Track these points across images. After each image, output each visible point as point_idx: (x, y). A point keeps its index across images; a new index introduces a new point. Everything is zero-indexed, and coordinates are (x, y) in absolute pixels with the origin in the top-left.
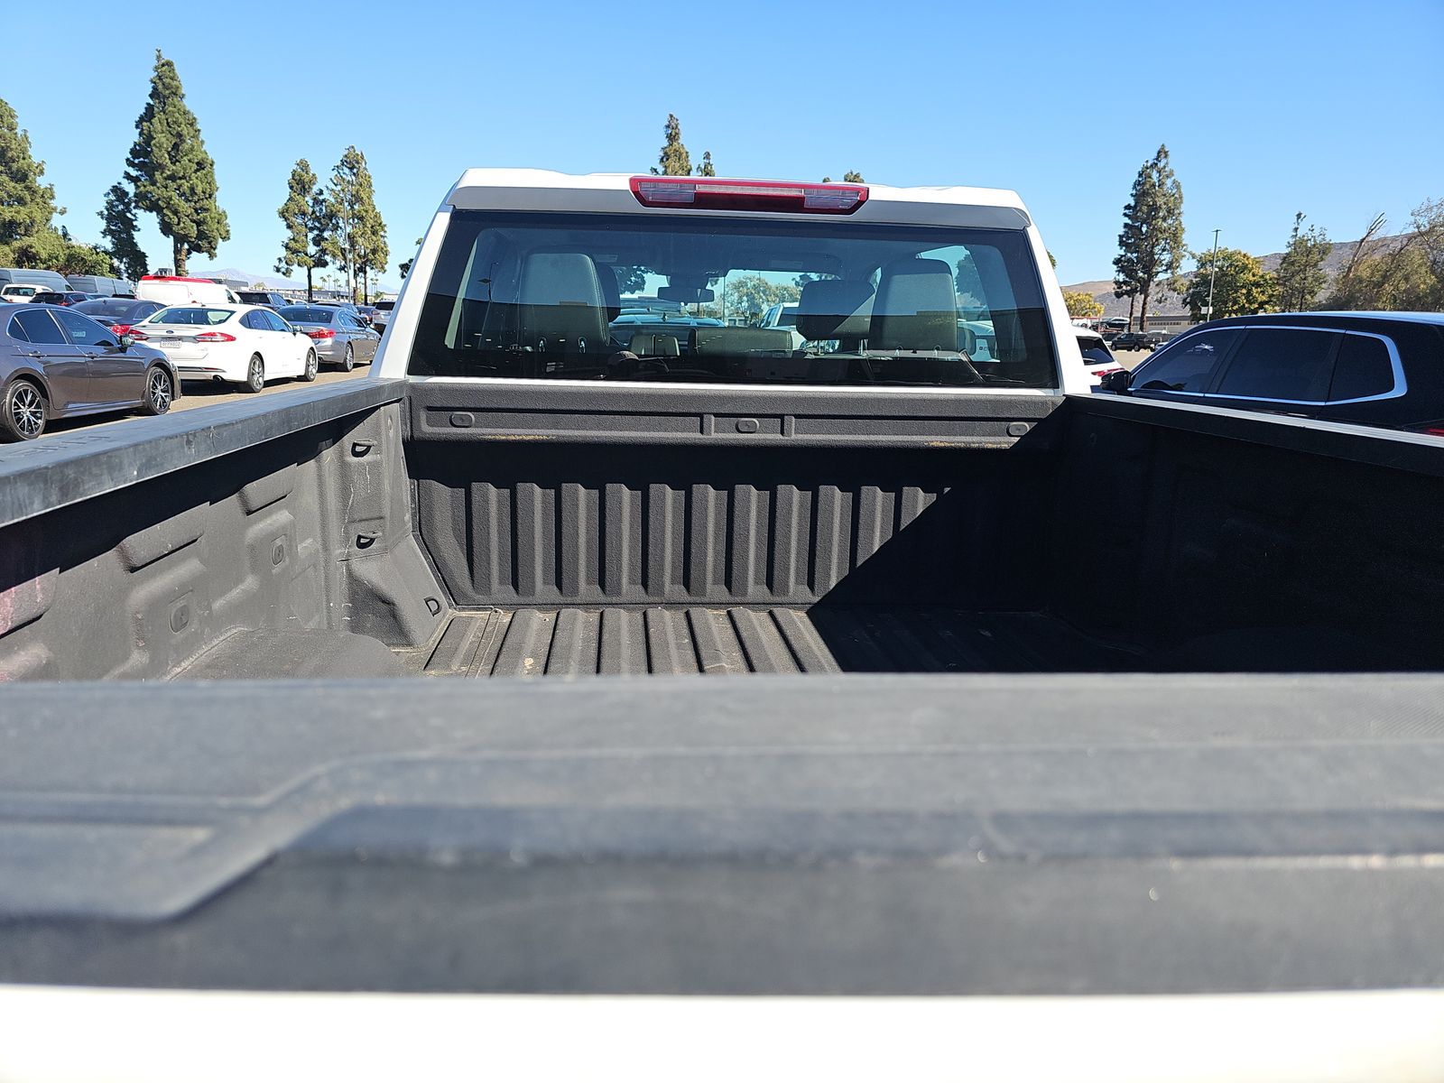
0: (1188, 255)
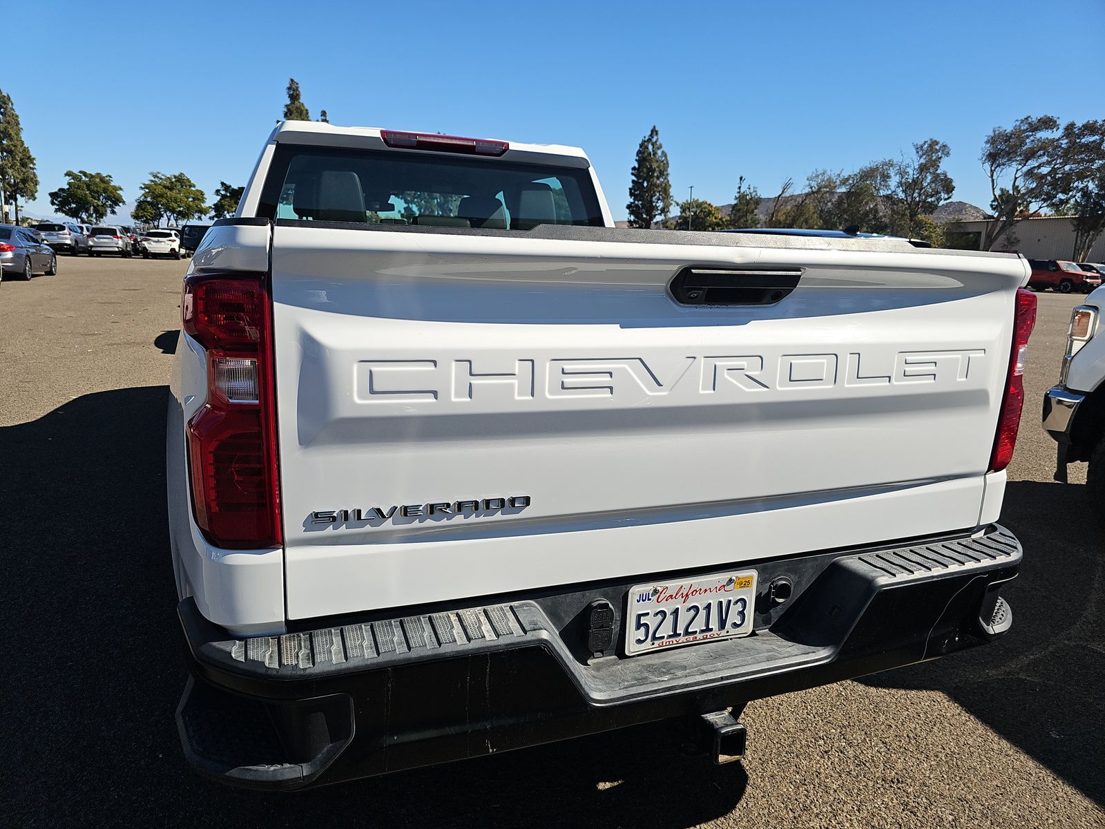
0: (674, 203)
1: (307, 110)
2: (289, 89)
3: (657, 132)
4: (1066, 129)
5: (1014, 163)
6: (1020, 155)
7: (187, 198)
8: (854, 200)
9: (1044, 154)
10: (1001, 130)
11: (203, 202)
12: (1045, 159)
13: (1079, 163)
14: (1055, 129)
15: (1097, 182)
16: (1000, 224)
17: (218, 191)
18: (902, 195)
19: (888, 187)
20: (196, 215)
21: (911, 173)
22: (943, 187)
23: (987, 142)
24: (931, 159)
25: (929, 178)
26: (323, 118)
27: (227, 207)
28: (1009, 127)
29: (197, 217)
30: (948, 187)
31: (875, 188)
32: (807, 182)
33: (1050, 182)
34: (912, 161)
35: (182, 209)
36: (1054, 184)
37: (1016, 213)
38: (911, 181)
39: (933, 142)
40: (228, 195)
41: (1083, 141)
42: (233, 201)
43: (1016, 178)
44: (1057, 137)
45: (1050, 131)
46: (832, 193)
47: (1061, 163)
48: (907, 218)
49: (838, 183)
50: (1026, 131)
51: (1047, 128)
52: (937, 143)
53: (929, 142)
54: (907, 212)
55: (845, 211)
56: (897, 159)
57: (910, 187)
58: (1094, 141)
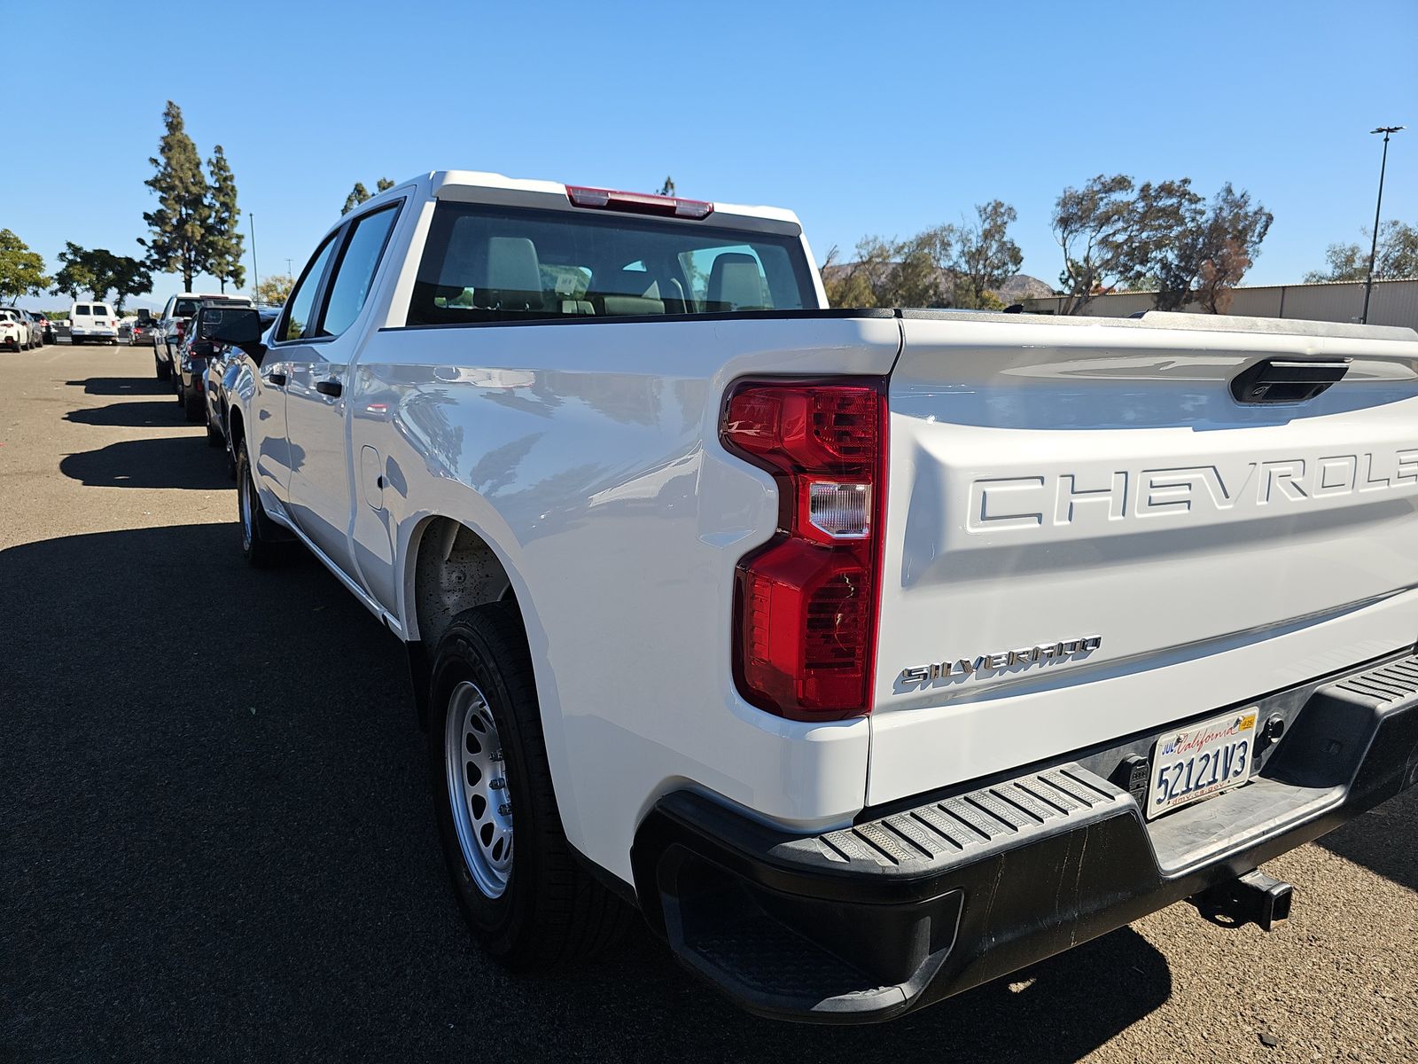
1: (193, 144)
2: (167, 114)
3: (672, 185)
4: (1142, 190)
5: (1088, 230)
6: (1094, 220)
7: (16, 265)
8: (912, 273)
9: (1119, 219)
10: (1072, 191)
11: (41, 270)
12: (1120, 225)
13: (1156, 230)
14: (1129, 191)
15: (1176, 252)
16: (1075, 301)
17: (62, 255)
18: (965, 267)
19: (949, 257)
20: (30, 289)
21: (974, 240)
22: (1011, 257)
23: (1058, 205)
24: (995, 223)
25: (995, 246)
26: (218, 155)
27: (77, 277)
28: (1080, 188)
29: (31, 291)
30: (1017, 259)
31: (934, 258)
32: (856, 251)
33: (1127, 252)
34: (975, 227)
35: (7, 280)
36: (1130, 254)
37: (1092, 288)
38: (974, 250)
39: (997, 204)
40: (79, 260)
41: (1160, 204)
42: (86, 270)
43: (1090, 247)
44: (1132, 200)
45: (1125, 193)
46: (884, 264)
47: (1138, 230)
48: (972, 294)
49: (892, 252)
50: (1099, 192)
51: (1121, 189)
52: (1002, 205)
53: (993, 204)
54: (973, 287)
55: (901, 286)
56: (957, 224)
57: (975, 256)
58: (1172, 205)
